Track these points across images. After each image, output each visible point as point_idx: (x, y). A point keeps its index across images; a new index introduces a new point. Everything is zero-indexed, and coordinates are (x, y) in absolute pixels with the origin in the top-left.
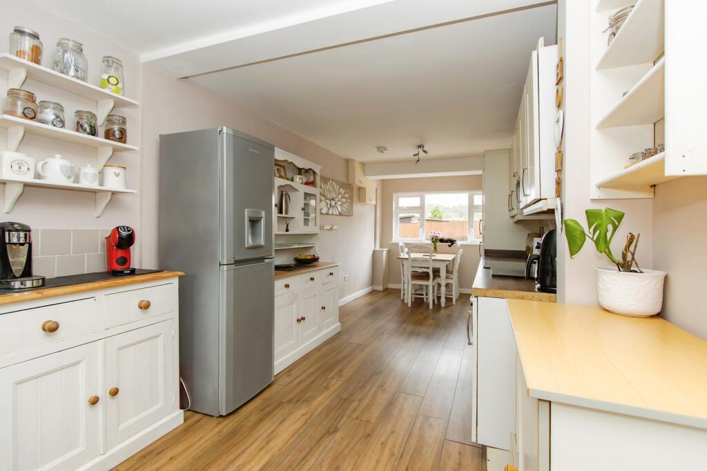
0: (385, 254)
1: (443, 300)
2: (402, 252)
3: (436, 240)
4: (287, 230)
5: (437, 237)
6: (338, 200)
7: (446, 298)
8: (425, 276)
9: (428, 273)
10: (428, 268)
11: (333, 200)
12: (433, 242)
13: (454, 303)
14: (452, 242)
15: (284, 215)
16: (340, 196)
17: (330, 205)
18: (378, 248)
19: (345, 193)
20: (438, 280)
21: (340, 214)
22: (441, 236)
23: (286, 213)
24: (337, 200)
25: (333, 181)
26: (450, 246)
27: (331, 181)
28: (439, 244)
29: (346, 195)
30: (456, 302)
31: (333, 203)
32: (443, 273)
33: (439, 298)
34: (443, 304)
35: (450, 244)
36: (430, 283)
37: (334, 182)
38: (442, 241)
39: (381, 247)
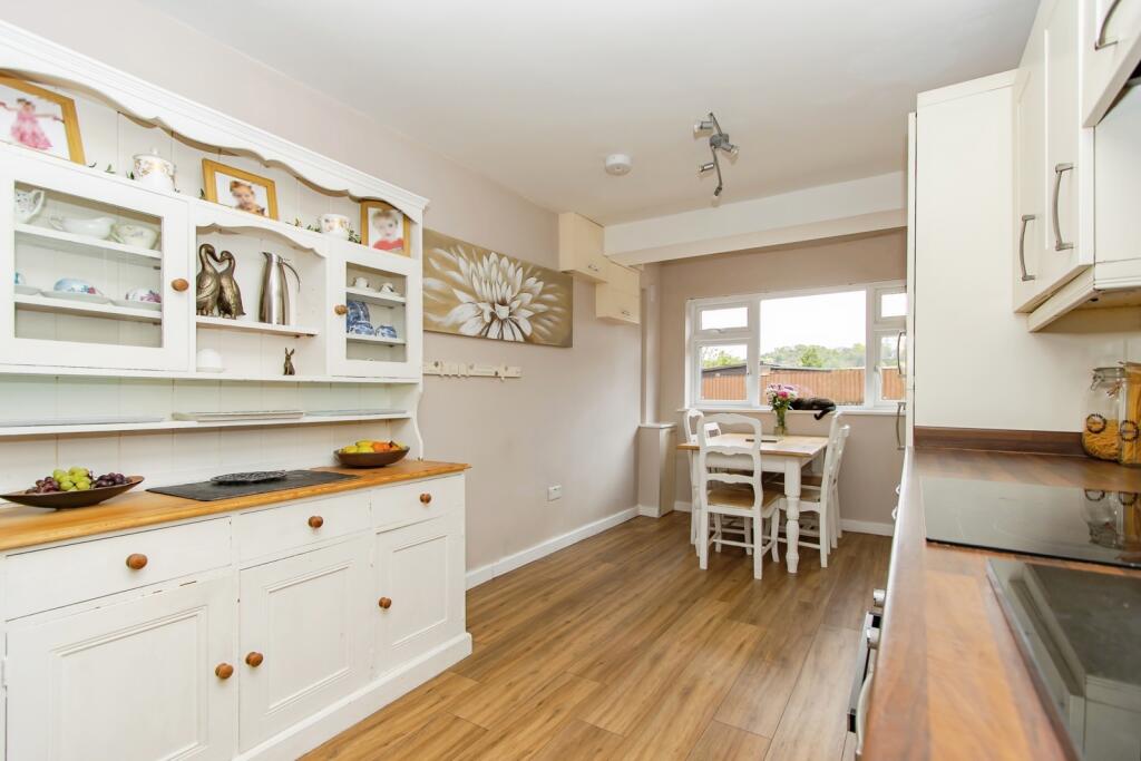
0: (663, 434)
1: (792, 557)
2: (694, 432)
3: (782, 404)
4: (289, 371)
5: (784, 395)
6: (520, 306)
7: (800, 549)
8: (742, 494)
9: (750, 487)
10: (750, 473)
11: (503, 303)
12: (776, 408)
13: (824, 563)
14: (824, 408)
15: (274, 326)
16: (527, 297)
17: (493, 316)
18: (649, 422)
19: (544, 292)
20: (779, 503)
21: (528, 340)
22: (795, 394)
23: (283, 321)
24: (515, 305)
25: (500, 256)
26: (818, 417)
27: (493, 257)
28: (790, 413)
29: (549, 297)
30: (830, 558)
31: (503, 312)
32: (792, 485)
33: (783, 548)
34: (792, 568)
35: (818, 412)
36: (755, 512)
37: (505, 261)
38: (798, 405)
39: (658, 419)
